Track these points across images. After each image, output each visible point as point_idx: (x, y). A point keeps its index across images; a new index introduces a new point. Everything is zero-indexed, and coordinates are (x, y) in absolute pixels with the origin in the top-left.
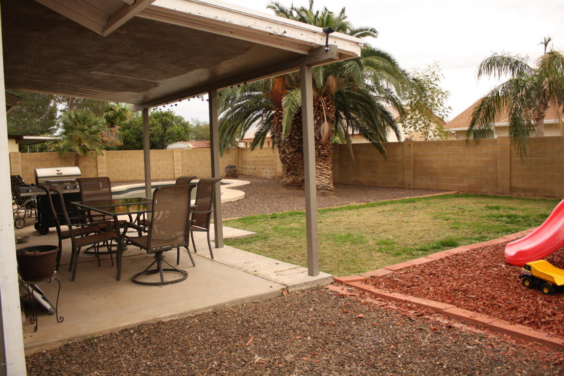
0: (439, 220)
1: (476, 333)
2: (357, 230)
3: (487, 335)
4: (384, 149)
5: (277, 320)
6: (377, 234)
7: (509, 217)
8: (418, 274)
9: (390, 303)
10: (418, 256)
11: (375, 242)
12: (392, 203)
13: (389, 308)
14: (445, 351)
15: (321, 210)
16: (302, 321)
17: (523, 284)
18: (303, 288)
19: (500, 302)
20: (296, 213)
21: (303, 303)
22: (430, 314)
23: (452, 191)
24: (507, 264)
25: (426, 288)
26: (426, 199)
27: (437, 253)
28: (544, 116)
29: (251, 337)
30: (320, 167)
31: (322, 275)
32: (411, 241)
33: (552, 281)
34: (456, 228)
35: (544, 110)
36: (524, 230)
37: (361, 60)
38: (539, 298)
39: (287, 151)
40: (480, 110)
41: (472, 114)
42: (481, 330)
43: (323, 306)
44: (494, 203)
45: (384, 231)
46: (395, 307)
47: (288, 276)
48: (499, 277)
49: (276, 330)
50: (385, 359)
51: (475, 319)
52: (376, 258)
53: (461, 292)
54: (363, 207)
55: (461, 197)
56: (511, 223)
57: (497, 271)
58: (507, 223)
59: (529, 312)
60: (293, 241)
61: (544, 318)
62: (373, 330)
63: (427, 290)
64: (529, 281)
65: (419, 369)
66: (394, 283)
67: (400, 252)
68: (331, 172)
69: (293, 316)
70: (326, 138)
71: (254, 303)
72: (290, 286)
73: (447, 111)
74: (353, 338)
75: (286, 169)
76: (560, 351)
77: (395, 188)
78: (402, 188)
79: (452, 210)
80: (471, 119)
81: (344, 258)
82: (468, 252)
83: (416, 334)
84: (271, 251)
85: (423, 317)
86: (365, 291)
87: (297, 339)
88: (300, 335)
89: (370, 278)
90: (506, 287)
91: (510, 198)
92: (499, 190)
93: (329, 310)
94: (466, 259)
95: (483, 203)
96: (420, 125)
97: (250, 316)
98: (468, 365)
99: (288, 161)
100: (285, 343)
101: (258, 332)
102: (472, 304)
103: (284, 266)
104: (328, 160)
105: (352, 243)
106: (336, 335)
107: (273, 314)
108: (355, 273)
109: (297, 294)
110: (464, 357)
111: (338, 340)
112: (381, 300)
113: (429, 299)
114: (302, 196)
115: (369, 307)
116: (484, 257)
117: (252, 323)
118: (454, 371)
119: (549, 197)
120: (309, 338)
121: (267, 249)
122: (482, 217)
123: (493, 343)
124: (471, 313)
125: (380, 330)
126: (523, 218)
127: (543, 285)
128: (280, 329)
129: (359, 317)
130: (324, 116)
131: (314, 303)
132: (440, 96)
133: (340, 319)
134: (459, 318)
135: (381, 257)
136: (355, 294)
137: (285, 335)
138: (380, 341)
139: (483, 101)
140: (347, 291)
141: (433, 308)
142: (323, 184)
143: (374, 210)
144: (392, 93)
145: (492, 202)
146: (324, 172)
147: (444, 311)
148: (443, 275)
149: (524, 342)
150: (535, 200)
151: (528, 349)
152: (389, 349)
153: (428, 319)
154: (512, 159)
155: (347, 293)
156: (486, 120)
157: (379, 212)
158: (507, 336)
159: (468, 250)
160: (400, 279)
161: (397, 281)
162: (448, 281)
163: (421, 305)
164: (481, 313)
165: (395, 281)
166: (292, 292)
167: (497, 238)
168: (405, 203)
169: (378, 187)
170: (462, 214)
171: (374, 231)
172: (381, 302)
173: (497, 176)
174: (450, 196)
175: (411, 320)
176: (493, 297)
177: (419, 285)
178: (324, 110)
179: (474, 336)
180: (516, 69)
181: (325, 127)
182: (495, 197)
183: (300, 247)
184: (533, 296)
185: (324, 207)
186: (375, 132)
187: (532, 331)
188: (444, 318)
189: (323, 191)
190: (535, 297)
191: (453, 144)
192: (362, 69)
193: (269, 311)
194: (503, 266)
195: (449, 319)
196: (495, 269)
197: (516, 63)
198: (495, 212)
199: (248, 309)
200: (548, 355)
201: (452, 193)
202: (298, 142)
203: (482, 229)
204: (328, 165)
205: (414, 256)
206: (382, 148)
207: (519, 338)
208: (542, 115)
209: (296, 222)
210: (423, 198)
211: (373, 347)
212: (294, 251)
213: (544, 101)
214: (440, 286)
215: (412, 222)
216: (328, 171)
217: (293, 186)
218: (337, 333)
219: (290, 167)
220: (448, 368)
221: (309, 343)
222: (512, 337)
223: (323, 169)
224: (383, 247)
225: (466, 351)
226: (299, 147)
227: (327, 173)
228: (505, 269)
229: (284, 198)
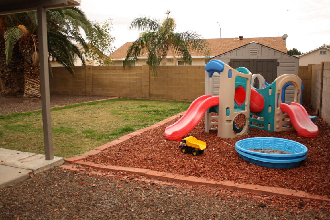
0: (116, 115)
1: (169, 185)
2: (66, 124)
3: (175, 186)
4: (73, 71)
5: (33, 199)
6: (80, 126)
7: (155, 111)
8: (118, 151)
9: (109, 173)
10: (112, 139)
11: (81, 131)
12: (82, 105)
13: (109, 176)
14: (158, 201)
15: (36, 111)
16: (53, 196)
17: (182, 151)
18: (44, 170)
19: (174, 164)
20: (19, 115)
21: (48, 182)
22: (137, 177)
23: (116, 97)
24: (167, 140)
25: (127, 160)
26: (102, 102)
27: (124, 136)
28: (167, 54)
29: (17, 218)
30: (31, 82)
31: (56, 159)
32: (104, 129)
33: (198, 148)
34: (128, 120)
35: (167, 50)
36: (166, 119)
37: (62, 11)
38: (193, 158)
39: (5, 71)
40: (132, 49)
41: (127, 51)
42: (171, 183)
43: (64, 182)
44: (143, 103)
45: (84, 124)
46: (112, 176)
47: (30, 162)
48: (165, 148)
49: (35, 207)
50: (125, 214)
51: (165, 176)
52: (86, 142)
53: (149, 160)
54: (65, 108)
55: (123, 100)
56: (157, 115)
57: (163, 144)
58: (155, 115)
59: (191, 167)
60: (23, 135)
61: (200, 170)
62: (107, 194)
63: (128, 161)
64: (185, 149)
65: (149, 217)
66: (105, 159)
67: (100, 137)
68: (39, 86)
69: (44, 193)
70: (36, 63)
71: (9, 187)
72: (35, 170)
73: (113, 49)
74: (96, 203)
75: (5, 83)
76: (216, 188)
77: (81, 95)
78: (84, 95)
79: (121, 108)
80: (127, 54)
81: (65, 144)
82: (141, 134)
83: (135, 192)
84: (8, 144)
85: (134, 180)
86: (89, 166)
87: (55, 211)
88: (56, 207)
89: (89, 157)
90: (173, 154)
91: (149, 100)
92: (143, 96)
93: (69, 184)
94: (142, 139)
95: (137, 104)
96: (96, 56)
97: (9, 199)
98: (175, 208)
99: (6, 78)
100: (47, 217)
101: (22, 212)
102: (159, 167)
103: (24, 155)
104: (37, 77)
105: (66, 134)
106: (82, 202)
107: (27, 193)
108: (76, 154)
109: (41, 175)
110: (171, 202)
111: (86, 206)
112: (102, 172)
113: (132, 167)
114: (19, 103)
115: (96, 177)
116: (152, 136)
117: (13, 205)
118: (170, 213)
119: (170, 99)
120: (64, 208)
121: (4, 143)
122: (140, 112)
123: (181, 190)
124: (162, 173)
125: (111, 193)
126: (162, 112)
127: (193, 151)
128: (39, 205)
129: (93, 186)
130: (34, 47)
131: (56, 180)
132: (109, 40)
133: (80, 189)
134: (156, 178)
135: (89, 142)
136: (82, 170)
137: (45, 210)
138: (116, 202)
139: (134, 43)
140: (76, 168)
141: (138, 173)
142: (34, 93)
143: (72, 110)
144: (79, 35)
145: (142, 103)
146: (35, 86)
147: (146, 174)
148: (133, 150)
149: (196, 186)
150: (163, 101)
151: (200, 190)
152: (124, 207)
153: (138, 181)
154: (151, 78)
155: (77, 169)
156: (136, 54)
157: (76, 111)
158: (187, 184)
159: (141, 133)
160: (108, 155)
161: (107, 157)
162: (138, 154)
163: (130, 172)
164: (167, 172)
165: (105, 157)
166: (37, 174)
167: (153, 124)
168: (91, 105)
169: (69, 95)
170: (128, 111)
171: (78, 124)
172: (102, 173)
173: (142, 88)
174: (116, 100)
175: (127, 183)
176: (169, 161)
177: (121, 158)
178: (34, 43)
179: (169, 187)
180: (153, 26)
181: (35, 55)
182: (141, 100)
183: (30, 139)
184: (189, 158)
185: (37, 109)
186: (67, 60)
187: (198, 179)
188: (147, 179)
189: (34, 98)
190: (190, 158)
191: (117, 69)
192: (63, 17)
193: (23, 192)
194: (165, 141)
195: (150, 179)
196: (162, 143)
197: (153, 23)
198: (145, 109)
199: (5, 193)
200: (211, 191)
201: (116, 98)
202: (14, 65)
203: (143, 120)
204: (37, 81)
205: (110, 140)
206: (71, 70)
207: (193, 184)
208: (166, 53)
209: (21, 121)
210: (101, 101)
211: (112, 207)
212: (26, 142)
213: (167, 46)
214: (135, 157)
215: (100, 117)
216: (37, 85)
217: (10, 95)
218: (83, 201)
219: (8, 82)
220: (165, 212)
221: (66, 212)
222: (189, 185)
223: (34, 84)
224: (88, 134)
225: (169, 198)
226: (14, 68)
227: (37, 86)
228: (167, 143)
229: (5, 104)
